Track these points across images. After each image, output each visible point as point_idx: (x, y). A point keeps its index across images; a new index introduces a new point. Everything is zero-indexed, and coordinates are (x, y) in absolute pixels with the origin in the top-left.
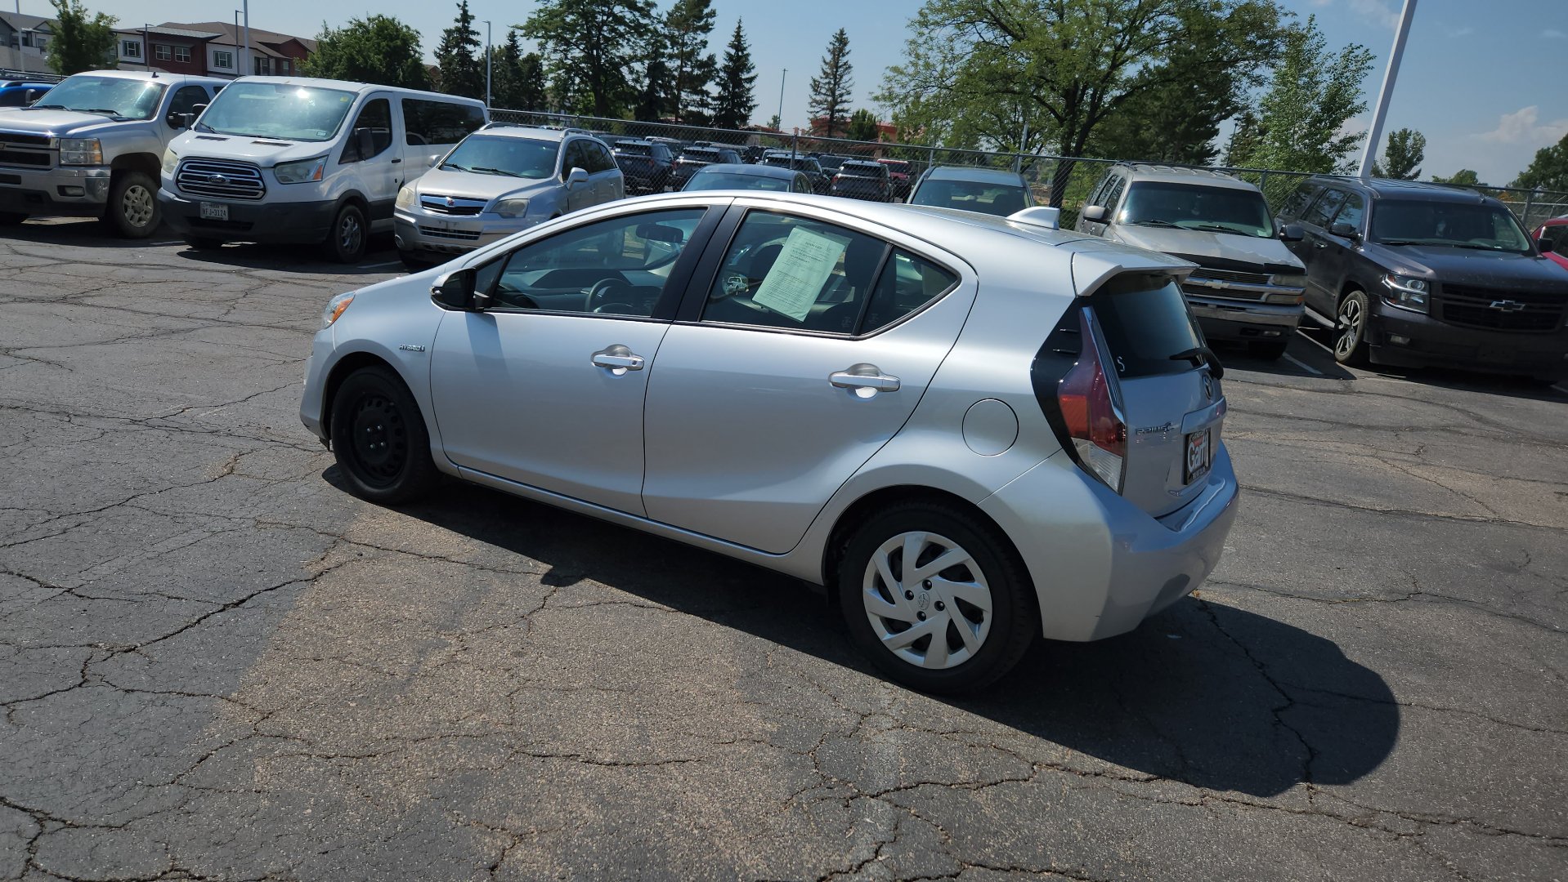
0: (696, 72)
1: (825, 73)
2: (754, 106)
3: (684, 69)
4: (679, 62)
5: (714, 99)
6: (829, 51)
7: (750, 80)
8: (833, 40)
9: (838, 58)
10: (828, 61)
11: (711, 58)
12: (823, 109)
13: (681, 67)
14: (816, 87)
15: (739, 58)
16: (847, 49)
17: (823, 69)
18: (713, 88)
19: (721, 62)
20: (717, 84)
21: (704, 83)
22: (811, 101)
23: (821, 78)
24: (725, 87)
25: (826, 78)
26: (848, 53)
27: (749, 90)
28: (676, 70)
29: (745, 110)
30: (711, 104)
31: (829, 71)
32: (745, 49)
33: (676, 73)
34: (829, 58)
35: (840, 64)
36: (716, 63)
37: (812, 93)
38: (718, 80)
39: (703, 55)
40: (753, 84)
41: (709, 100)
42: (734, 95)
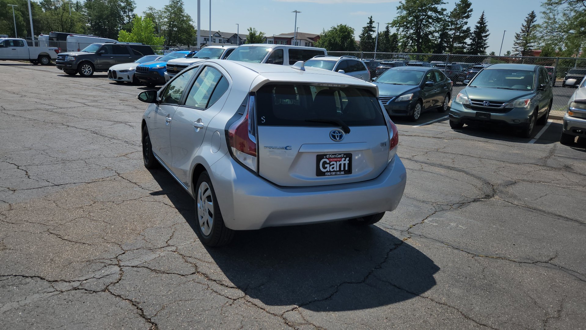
0: (462, 35)
1: (522, 30)
2: (487, 47)
3: (456, 34)
4: (454, 31)
5: (468, 45)
6: (526, 21)
7: (486, 36)
8: (528, 16)
9: (530, 24)
10: (524, 25)
11: (468, 29)
12: (520, 46)
13: (455, 33)
14: (518, 37)
15: (481, 27)
16: (535, 19)
17: (522, 29)
18: (468, 41)
19: (473, 30)
20: (471, 39)
21: (465, 39)
22: (514, 43)
23: (521, 33)
24: (474, 40)
25: (523, 33)
26: (535, 21)
27: (485, 40)
28: (452, 34)
29: (483, 49)
30: (467, 47)
31: (524, 30)
32: (485, 23)
33: (452, 36)
34: (525, 24)
35: (531, 26)
36: (470, 30)
37: (516, 40)
38: (471, 37)
39: (465, 28)
40: (487, 38)
41: (466, 46)
42: (478, 43)
